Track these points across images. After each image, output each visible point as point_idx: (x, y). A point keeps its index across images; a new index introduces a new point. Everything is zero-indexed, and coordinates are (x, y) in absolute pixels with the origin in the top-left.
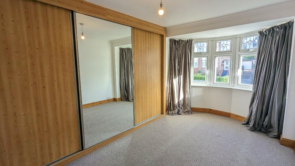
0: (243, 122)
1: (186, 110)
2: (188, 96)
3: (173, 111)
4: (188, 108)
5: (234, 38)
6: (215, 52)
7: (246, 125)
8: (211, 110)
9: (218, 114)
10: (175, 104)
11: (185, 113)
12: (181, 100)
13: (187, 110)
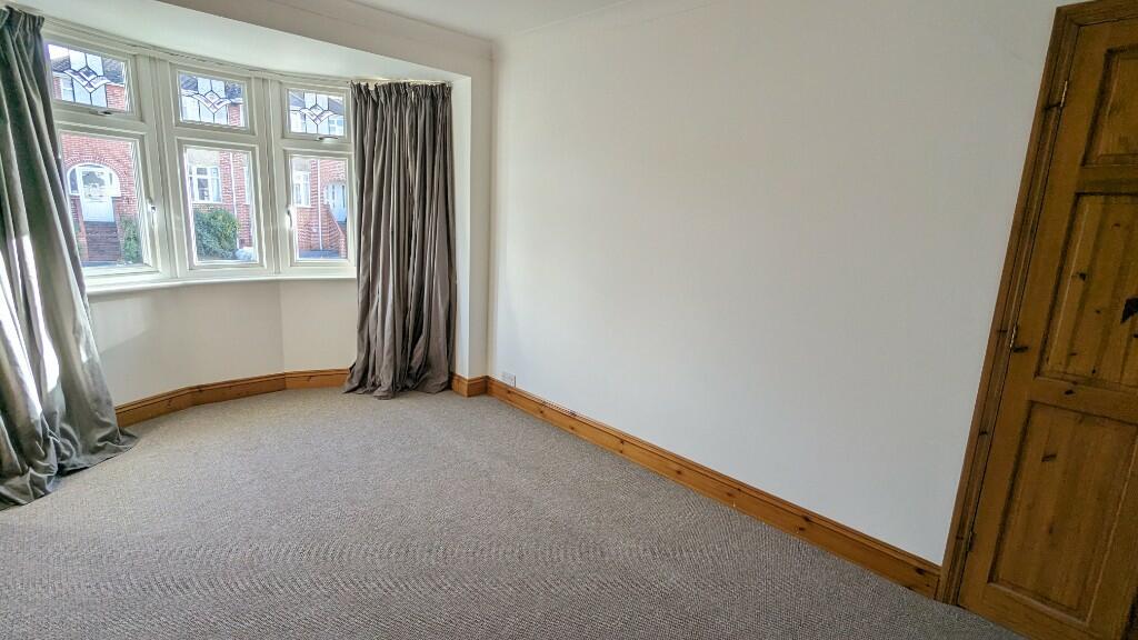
0: (342, 384)
1: (99, 436)
2: (88, 351)
3: (31, 471)
4: (106, 420)
5: (256, 78)
6: (178, 124)
7: (360, 391)
8: (200, 389)
9: (239, 396)
10: (32, 426)
11: (96, 450)
12: (54, 390)
13: (106, 432)
